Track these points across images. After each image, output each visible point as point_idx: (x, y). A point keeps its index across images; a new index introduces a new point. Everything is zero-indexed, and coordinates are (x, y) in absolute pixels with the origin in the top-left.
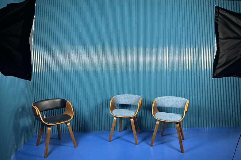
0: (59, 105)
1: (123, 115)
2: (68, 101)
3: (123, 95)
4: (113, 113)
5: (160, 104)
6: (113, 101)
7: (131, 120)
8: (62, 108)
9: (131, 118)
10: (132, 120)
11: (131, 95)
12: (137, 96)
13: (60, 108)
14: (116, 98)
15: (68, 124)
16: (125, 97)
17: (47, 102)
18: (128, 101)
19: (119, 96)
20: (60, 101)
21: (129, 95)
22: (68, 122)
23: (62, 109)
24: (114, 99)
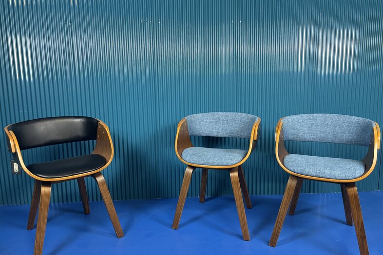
0: (80, 133)
1: (211, 161)
2: (101, 122)
3: (210, 115)
4: (183, 156)
5: (291, 135)
6: (185, 127)
7: (231, 175)
8: (88, 139)
9: (231, 170)
10: (234, 175)
11: (228, 114)
12: (244, 115)
13: (84, 139)
14: (191, 121)
15: (100, 179)
16: (214, 119)
17: (50, 124)
18: (222, 130)
19: (200, 115)
20: (83, 122)
21: (224, 113)
22: (99, 174)
23: (87, 142)
24: (186, 122)
